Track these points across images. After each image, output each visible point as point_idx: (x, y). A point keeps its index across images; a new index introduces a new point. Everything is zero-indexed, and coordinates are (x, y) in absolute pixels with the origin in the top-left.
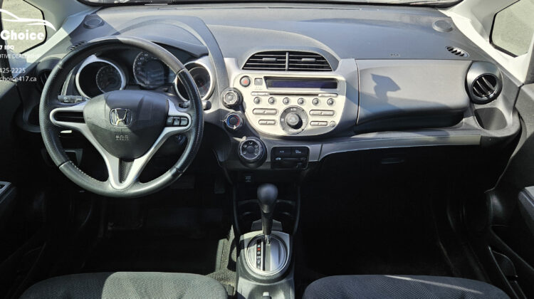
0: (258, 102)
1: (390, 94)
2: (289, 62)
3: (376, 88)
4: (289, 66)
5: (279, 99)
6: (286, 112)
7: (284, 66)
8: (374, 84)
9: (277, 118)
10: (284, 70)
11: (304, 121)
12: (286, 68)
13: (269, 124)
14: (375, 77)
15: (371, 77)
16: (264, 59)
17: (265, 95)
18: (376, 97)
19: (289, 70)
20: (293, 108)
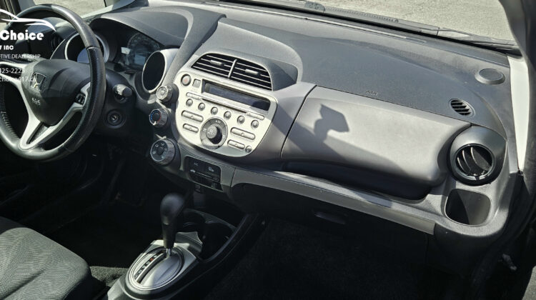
0: (190, 105)
1: (332, 133)
2: (234, 70)
3: (318, 123)
4: (232, 74)
5: (209, 107)
6: (210, 122)
7: (228, 73)
8: (319, 117)
9: (200, 126)
10: (227, 78)
11: (224, 136)
12: (229, 76)
13: (192, 131)
14: (324, 110)
15: (319, 107)
16: (212, 61)
17: (198, 99)
18: (312, 132)
19: (231, 78)
20: (218, 120)
